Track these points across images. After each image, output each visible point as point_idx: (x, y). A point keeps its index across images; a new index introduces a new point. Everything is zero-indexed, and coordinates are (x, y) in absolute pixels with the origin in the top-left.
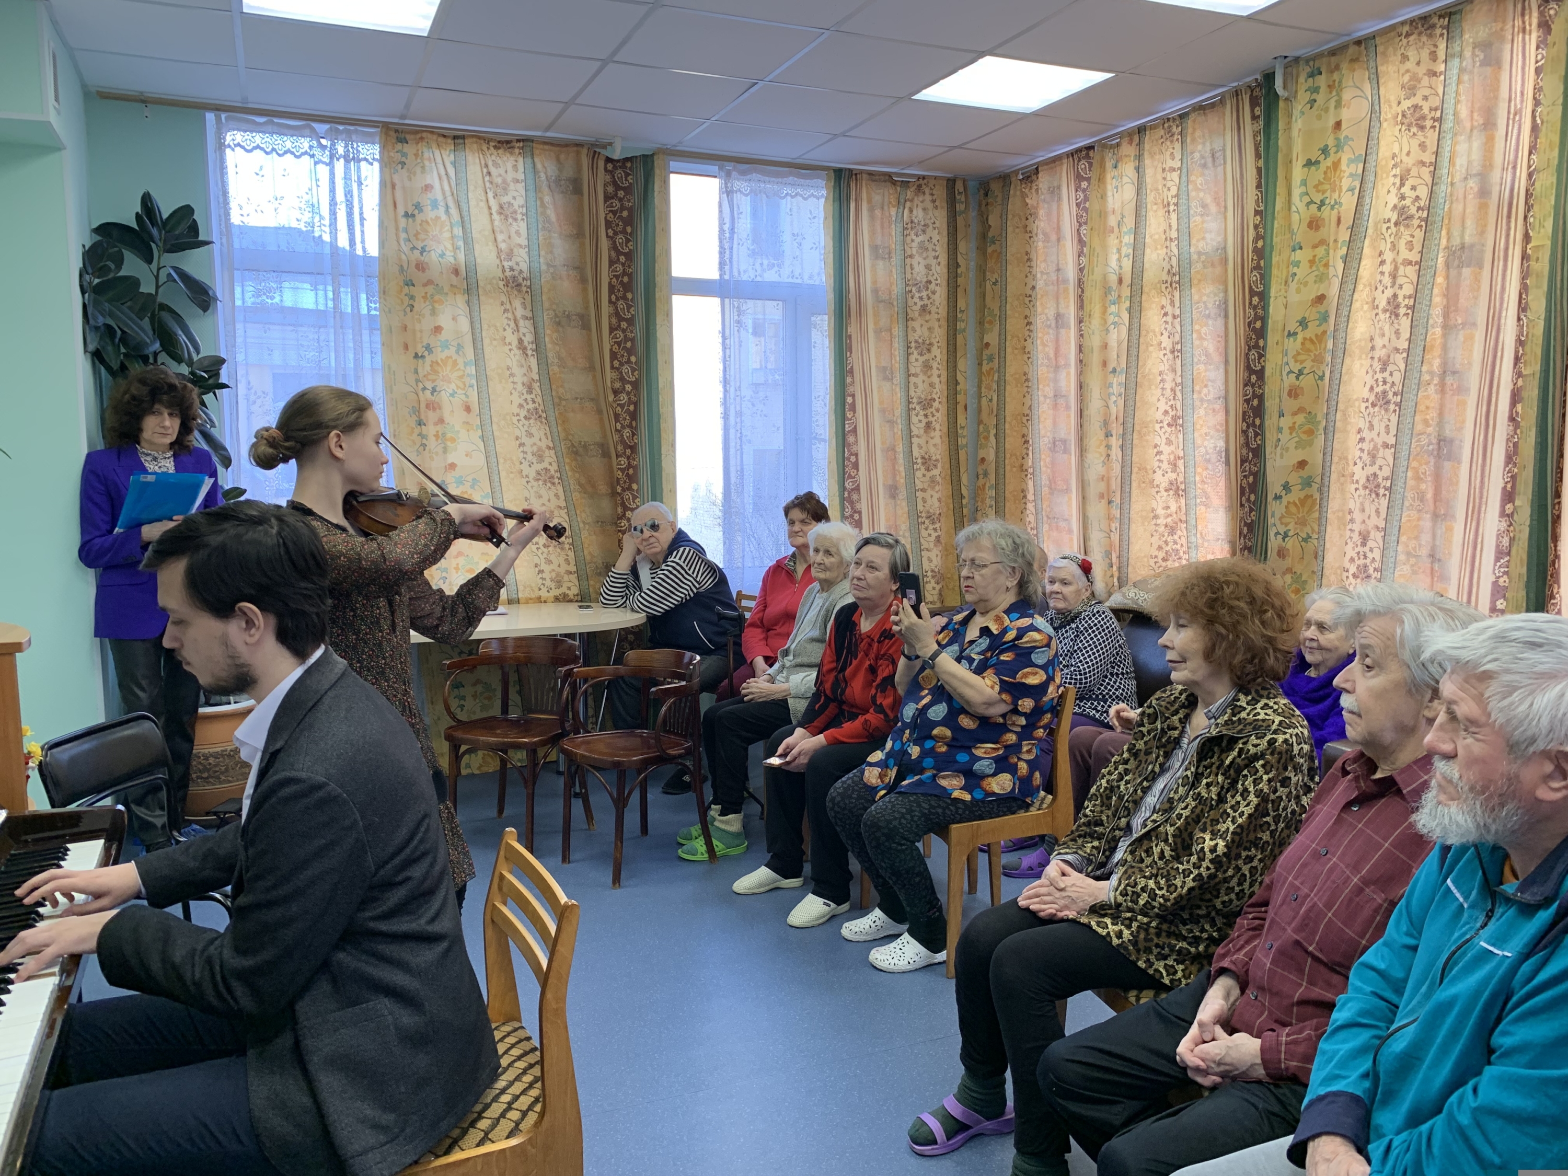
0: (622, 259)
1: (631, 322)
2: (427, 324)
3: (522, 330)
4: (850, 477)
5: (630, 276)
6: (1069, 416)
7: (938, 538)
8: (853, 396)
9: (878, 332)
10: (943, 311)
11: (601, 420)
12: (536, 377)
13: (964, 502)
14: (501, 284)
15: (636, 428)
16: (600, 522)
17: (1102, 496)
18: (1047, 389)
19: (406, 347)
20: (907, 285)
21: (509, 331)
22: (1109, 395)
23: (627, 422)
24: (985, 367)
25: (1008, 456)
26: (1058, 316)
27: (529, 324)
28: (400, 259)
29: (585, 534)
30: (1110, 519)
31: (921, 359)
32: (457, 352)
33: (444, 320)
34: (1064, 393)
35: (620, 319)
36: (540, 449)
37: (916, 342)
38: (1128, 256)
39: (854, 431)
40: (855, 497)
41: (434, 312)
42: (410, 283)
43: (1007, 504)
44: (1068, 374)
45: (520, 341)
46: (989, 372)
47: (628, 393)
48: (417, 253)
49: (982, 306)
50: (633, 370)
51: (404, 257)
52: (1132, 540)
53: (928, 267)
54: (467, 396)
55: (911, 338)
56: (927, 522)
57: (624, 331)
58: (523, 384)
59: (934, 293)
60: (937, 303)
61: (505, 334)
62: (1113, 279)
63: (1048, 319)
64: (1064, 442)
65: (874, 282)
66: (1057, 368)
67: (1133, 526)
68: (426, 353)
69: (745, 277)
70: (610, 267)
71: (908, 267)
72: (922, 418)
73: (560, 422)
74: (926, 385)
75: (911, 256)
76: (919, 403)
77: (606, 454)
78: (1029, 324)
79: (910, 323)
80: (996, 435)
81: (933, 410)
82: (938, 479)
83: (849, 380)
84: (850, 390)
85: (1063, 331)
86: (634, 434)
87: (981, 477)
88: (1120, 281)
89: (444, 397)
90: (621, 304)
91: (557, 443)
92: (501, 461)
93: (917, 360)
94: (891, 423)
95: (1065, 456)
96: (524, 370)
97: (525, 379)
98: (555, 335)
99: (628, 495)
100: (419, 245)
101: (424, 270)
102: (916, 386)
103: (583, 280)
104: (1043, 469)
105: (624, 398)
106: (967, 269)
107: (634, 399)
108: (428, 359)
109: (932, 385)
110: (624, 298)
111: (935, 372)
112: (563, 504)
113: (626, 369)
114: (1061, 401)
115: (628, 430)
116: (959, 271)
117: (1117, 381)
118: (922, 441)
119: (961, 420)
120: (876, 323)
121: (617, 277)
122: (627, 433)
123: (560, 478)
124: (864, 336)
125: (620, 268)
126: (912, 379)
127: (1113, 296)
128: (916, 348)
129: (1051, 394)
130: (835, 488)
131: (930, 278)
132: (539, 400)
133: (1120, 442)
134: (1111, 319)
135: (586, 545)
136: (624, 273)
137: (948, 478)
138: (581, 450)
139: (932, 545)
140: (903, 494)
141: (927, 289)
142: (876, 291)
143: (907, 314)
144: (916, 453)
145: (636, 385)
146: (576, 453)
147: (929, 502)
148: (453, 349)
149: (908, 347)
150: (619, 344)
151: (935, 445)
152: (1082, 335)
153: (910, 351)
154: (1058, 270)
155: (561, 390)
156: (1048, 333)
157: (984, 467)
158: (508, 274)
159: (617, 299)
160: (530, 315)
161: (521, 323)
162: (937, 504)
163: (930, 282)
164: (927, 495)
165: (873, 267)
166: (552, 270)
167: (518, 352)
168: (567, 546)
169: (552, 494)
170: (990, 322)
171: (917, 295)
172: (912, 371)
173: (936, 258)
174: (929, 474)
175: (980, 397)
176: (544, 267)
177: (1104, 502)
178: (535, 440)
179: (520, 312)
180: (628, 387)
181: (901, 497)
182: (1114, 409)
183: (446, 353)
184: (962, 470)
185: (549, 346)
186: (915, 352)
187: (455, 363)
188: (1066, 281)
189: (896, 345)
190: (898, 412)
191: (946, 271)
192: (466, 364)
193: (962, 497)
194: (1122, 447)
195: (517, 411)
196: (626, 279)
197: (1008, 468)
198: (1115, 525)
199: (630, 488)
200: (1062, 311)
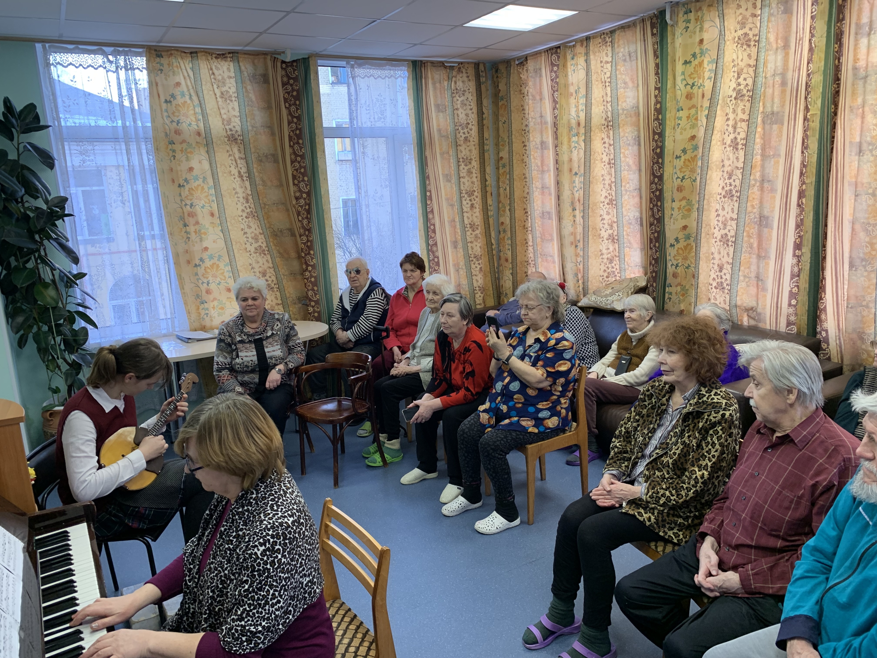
0: (295, 120)
1: (303, 157)
2: (184, 166)
3: (239, 166)
4: (431, 237)
5: (300, 130)
6: (551, 199)
7: (481, 268)
8: (430, 191)
9: (442, 154)
10: (476, 140)
11: (289, 215)
12: (250, 193)
13: (493, 247)
14: (226, 139)
15: (310, 218)
16: (292, 274)
17: (572, 243)
18: (537, 183)
19: (173, 181)
20: (456, 126)
21: (233, 167)
22: (574, 187)
23: (305, 216)
24: (501, 171)
25: (517, 221)
26: (542, 143)
27: (243, 162)
28: (165, 129)
29: (285, 281)
30: (577, 255)
31: (466, 168)
32: (203, 182)
33: (194, 163)
34: (548, 186)
35: (296, 155)
36: (256, 235)
37: (463, 158)
38: (582, 110)
39: (432, 211)
40: (434, 249)
41: (188, 159)
42: (172, 143)
43: (518, 248)
44: (550, 175)
45: (239, 172)
46: (503, 174)
47: (305, 199)
48: (175, 124)
49: (498, 136)
50: (306, 185)
51: (167, 127)
52: (590, 267)
53: (467, 115)
54: (211, 207)
55: (459, 156)
56: (474, 260)
57: (299, 162)
58: (243, 198)
59: (471, 130)
60: (473, 136)
61: (231, 169)
62: (573, 122)
63: (536, 144)
64: (549, 213)
65: (438, 125)
66: (543, 172)
67: (590, 260)
68: (185, 184)
69: (365, 126)
70: (289, 126)
71: (456, 115)
72: (469, 202)
73: (265, 218)
74: (470, 183)
75: (457, 109)
76: (466, 193)
77: (293, 235)
78: (525, 146)
79: (458, 147)
80: (510, 210)
81: (474, 197)
82: (479, 235)
83: (427, 182)
84: (428, 188)
85: (546, 151)
86: (309, 222)
87: (502, 233)
88: (579, 124)
89: (198, 209)
90: (296, 147)
91: (265, 230)
92: (234, 243)
93: (464, 169)
94: (452, 205)
95: (550, 221)
96: (243, 190)
97: (244, 195)
98: (259, 168)
99: (308, 258)
100: (176, 119)
101: (180, 134)
102: (464, 184)
103: (273, 134)
104: (537, 228)
105: (302, 202)
106: (488, 115)
107: (308, 202)
108: (187, 187)
109: (473, 183)
110: (298, 143)
111: (474, 175)
112: (271, 265)
113: (302, 185)
114: (546, 191)
115: (306, 220)
116: (484, 116)
117: (578, 181)
118: (469, 215)
119: (490, 202)
120: (440, 149)
121: (293, 131)
122: (305, 222)
123: (268, 251)
124: (434, 158)
125: (294, 125)
126: (462, 180)
127: (574, 131)
128: (463, 162)
129: (540, 186)
130: (424, 245)
131: (468, 121)
132: (252, 206)
133: (582, 214)
134: (573, 145)
135: (286, 288)
136: (297, 129)
137: (484, 234)
138: (279, 233)
139: (478, 272)
140: (460, 245)
141: (467, 128)
142: (439, 131)
143: (457, 143)
144: (466, 222)
145: (309, 194)
146: (276, 235)
147: (475, 249)
148: (201, 180)
149: (459, 162)
150: (297, 170)
151: (476, 217)
152: (557, 154)
153: (460, 164)
154: (541, 116)
155: (265, 200)
156: (537, 152)
157: (503, 227)
158: (229, 133)
159: (294, 144)
160: (244, 156)
161: (239, 161)
162: (479, 250)
163: (469, 124)
164: (474, 245)
165: (437, 116)
166: (255, 129)
167: (239, 179)
168: (275, 290)
169: (264, 260)
170: (503, 145)
171: (462, 131)
172: (462, 175)
173: (471, 109)
174: (474, 233)
175: (499, 188)
176: (250, 128)
177: (573, 246)
178: (253, 230)
179: (237, 155)
180: (304, 196)
181: (459, 247)
182: (577, 195)
183: (197, 183)
184: (491, 229)
185: (256, 174)
186: (463, 164)
187: (203, 188)
188: (546, 123)
189: (452, 161)
190: (455, 199)
191: (476, 116)
192: (209, 188)
193: (492, 244)
194: (583, 217)
195: (241, 214)
196: (298, 132)
197: (517, 228)
198: (580, 259)
199: (309, 254)
200: (544, 140)
